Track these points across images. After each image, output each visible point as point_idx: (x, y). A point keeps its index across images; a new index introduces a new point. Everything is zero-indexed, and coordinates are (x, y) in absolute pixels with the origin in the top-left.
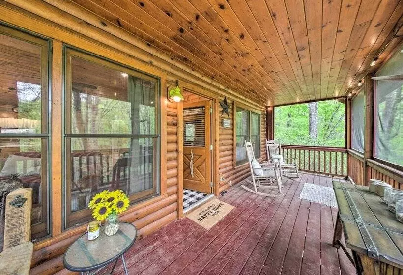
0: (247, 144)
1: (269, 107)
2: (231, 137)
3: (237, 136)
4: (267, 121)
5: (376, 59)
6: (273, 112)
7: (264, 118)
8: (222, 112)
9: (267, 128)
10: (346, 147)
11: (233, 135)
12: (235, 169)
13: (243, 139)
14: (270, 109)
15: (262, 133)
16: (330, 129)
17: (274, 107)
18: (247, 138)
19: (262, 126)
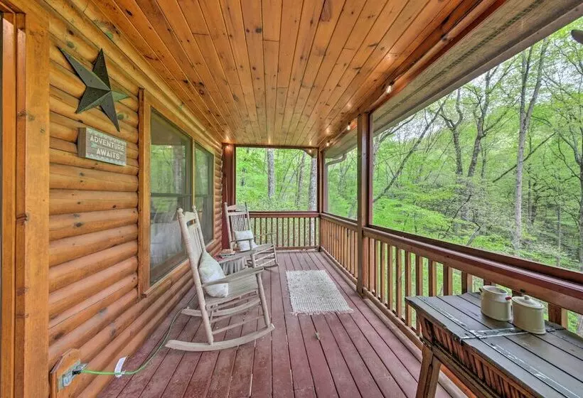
0: (187, 217)
1: (228, 144)
2: (130, 198)
3: (153, 195)
4: (223, 170)
5: (392, 83)
6: (233, 155)
7: (219, 164)
8: (80, 98)
9: (223, 182)
10: (318, 211)
11: (138, 191)
12: (144, 296)
13: (175, 203)
14: (228, 148)
15: (215, 191)
16: (283, 190)
17: (235, 146)
18: (185, 201)
19: (216, 178)
